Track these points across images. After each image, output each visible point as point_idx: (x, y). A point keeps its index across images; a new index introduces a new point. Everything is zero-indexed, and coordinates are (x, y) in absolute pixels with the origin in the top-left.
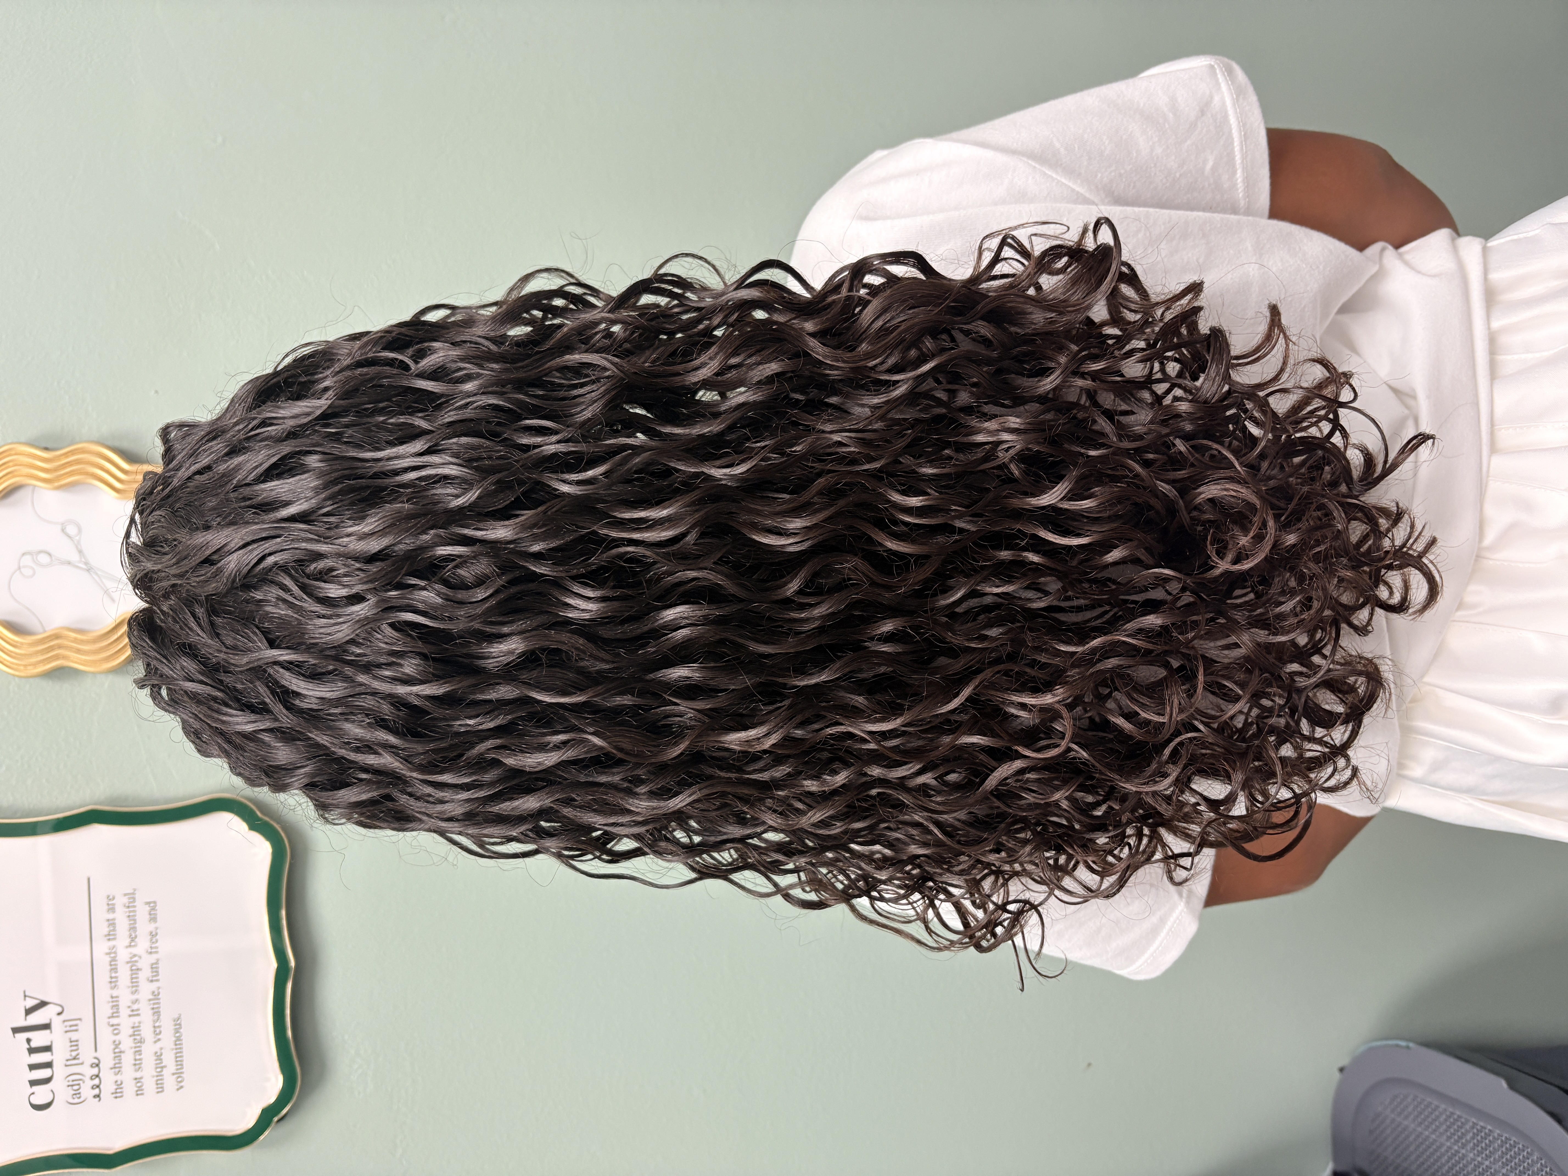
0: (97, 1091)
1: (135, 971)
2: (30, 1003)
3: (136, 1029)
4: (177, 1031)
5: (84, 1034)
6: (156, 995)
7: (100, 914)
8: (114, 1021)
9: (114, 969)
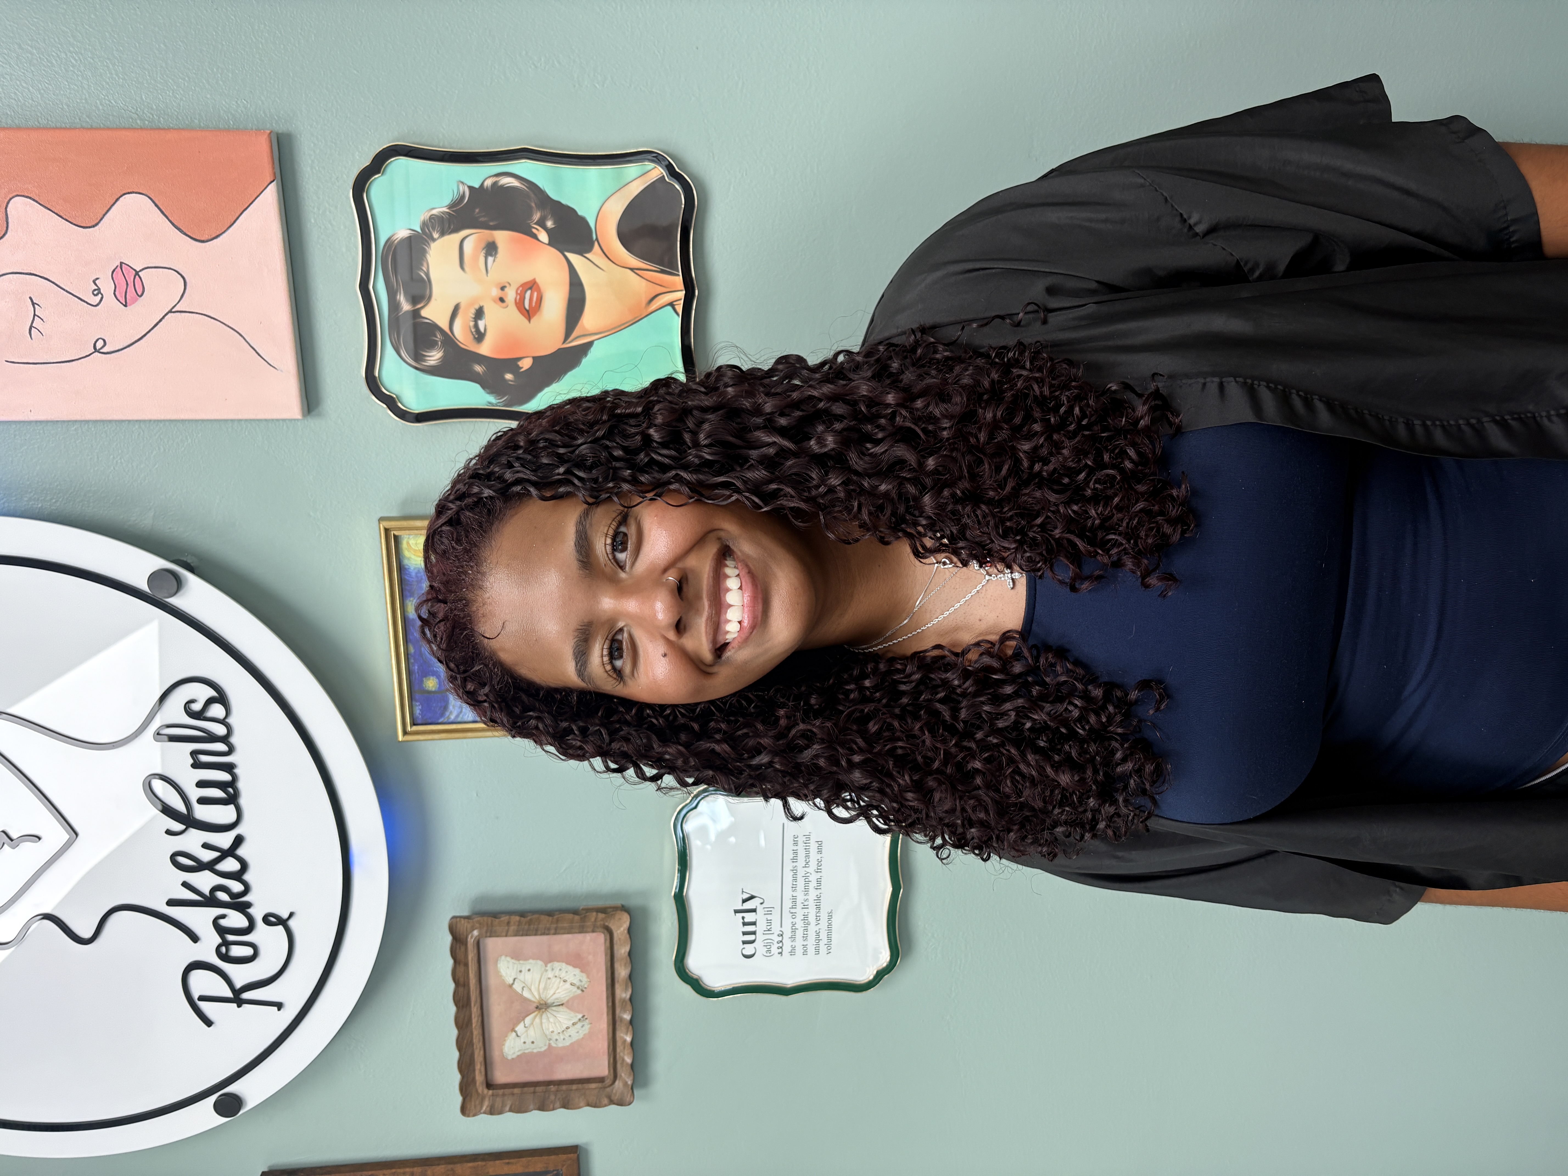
0: (780, 950)
1: (807, 883)
2: (746, 896)
3: (806, 917)
4: (829, 919)
5: (775, 917)
6: (818, 898)
7: (789, 846)
8: (793, 911)
9: (795, 880)
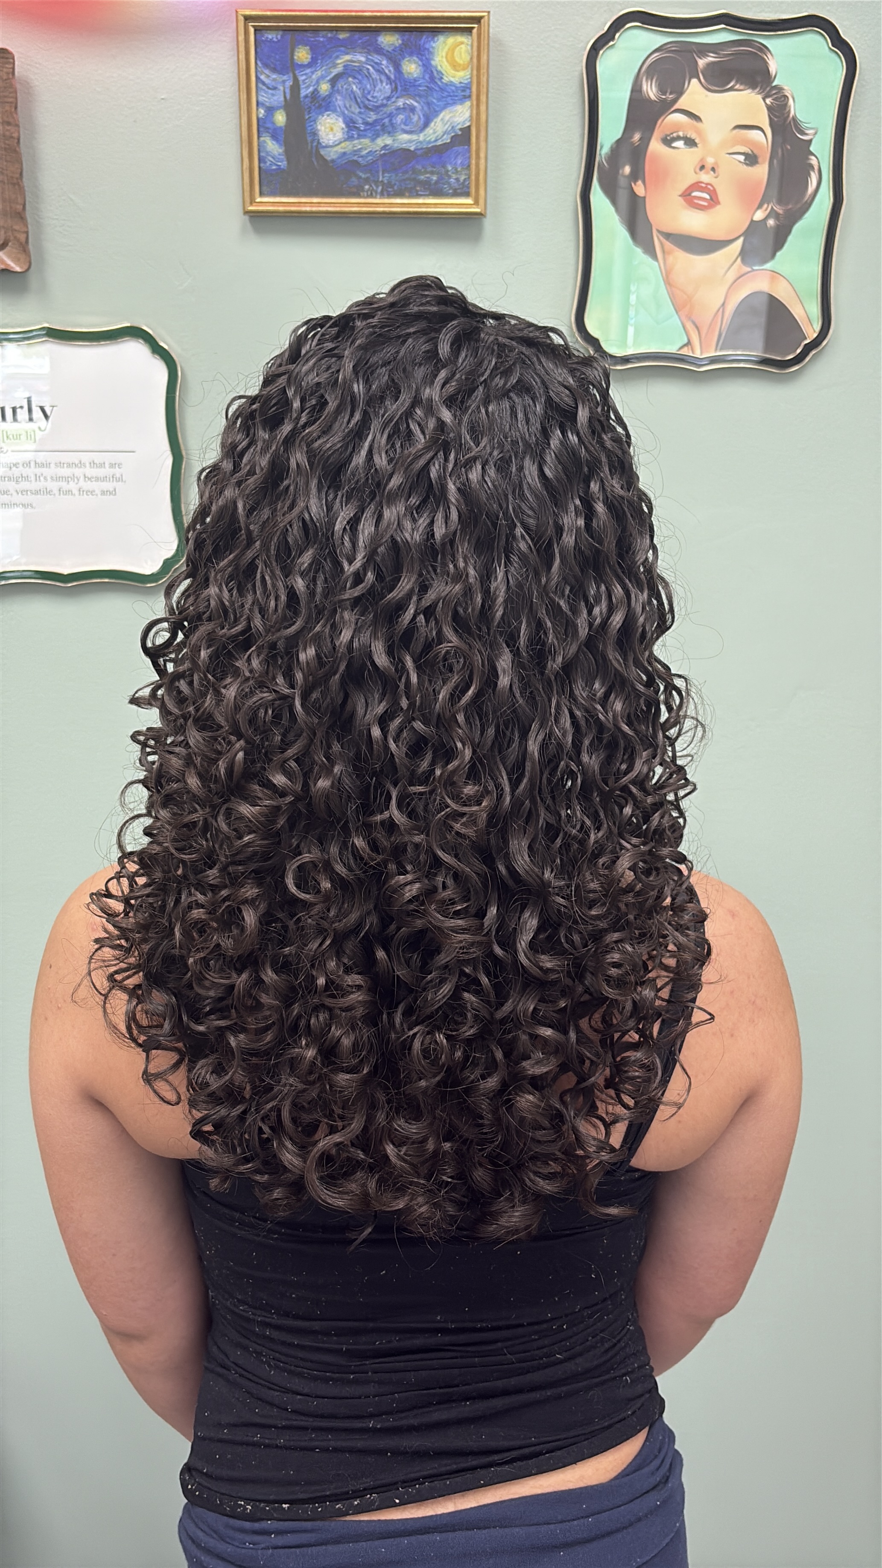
2: (48, 410)
3: (27, 478)
4: (23, 505)
5: (24, 444)
6: (49, 492)
7: (108, 458)
8: (33, 464)
9: (70, 465)
